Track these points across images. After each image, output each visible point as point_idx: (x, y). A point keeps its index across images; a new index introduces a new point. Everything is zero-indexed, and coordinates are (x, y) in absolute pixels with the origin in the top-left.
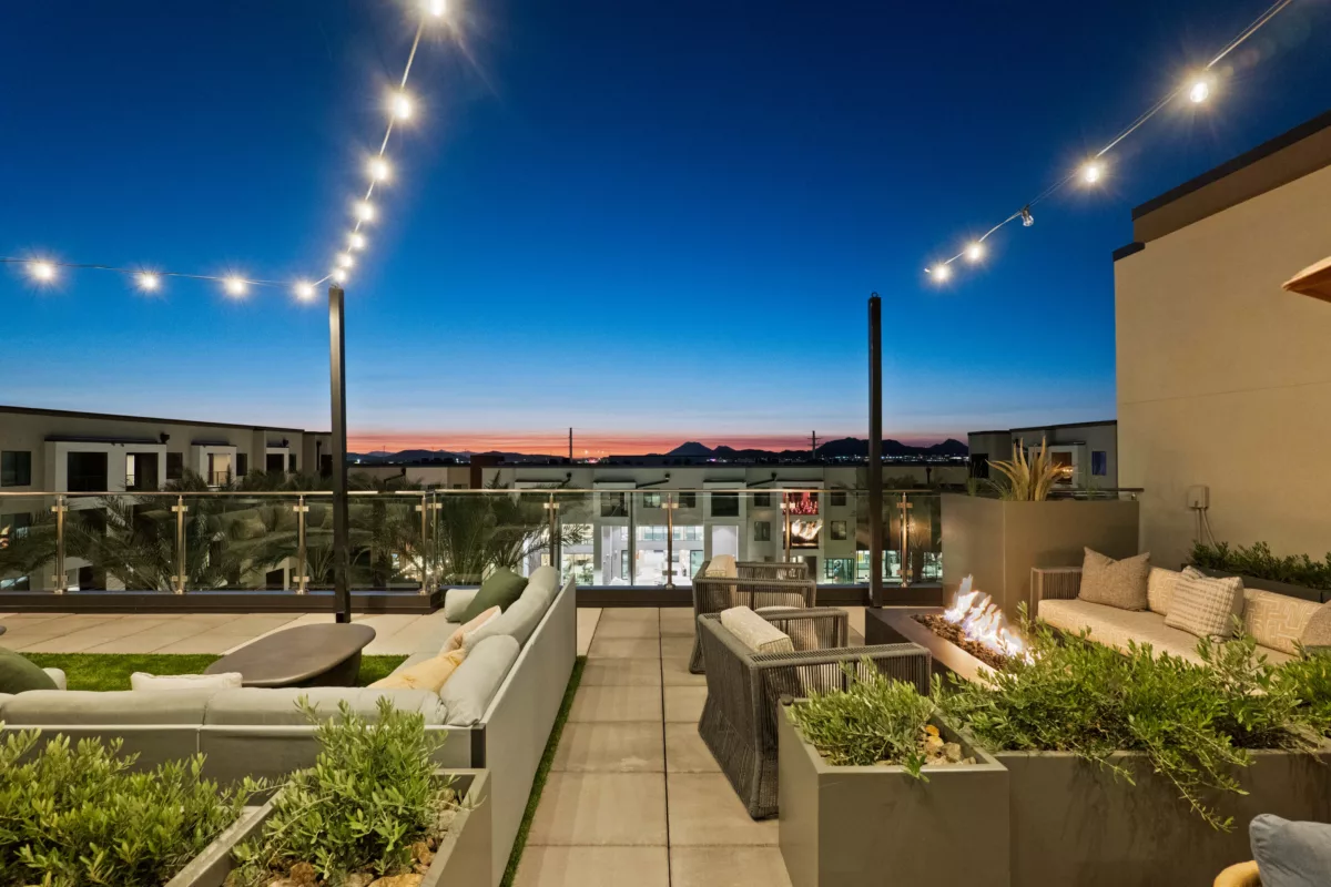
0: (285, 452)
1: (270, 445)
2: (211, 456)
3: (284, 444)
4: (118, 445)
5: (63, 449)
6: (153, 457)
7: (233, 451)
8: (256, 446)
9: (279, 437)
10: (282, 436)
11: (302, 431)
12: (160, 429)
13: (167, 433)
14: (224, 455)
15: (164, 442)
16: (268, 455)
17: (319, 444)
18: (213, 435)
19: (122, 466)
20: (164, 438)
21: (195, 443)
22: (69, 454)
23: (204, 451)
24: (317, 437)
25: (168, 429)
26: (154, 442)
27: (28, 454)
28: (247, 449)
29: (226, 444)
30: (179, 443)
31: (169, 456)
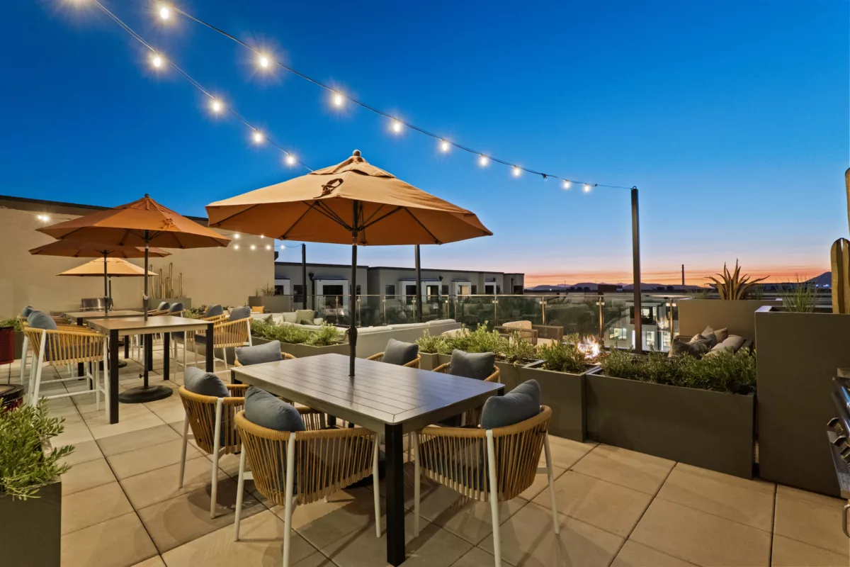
0: (494, 284)
1: (487, 281)
2: (461, 287)
3: (494, 280)
4: (424, 282)
5: (405, 284)
6: (437, 287)
7: (470, 284)
8: (481, 283)
9: (492, 276)
10: (493, 276)
11: (502, 273)
12: (439, 274)
13: (442, 276)
14: (467, 286)
15: (441, 281)
16: (486, 286)
17: (512, 280)
19: (426, 292)
20: (441, 279)
21: (453, 281)
22: (407, 286)
23: (457, 284)
24: (511, 276)
25: (442, 274)
26: (437, 280)
27: (393, 286)
28: (476, 283)
29: (467, 281)
30: (446, 281)
31: (443, 286)
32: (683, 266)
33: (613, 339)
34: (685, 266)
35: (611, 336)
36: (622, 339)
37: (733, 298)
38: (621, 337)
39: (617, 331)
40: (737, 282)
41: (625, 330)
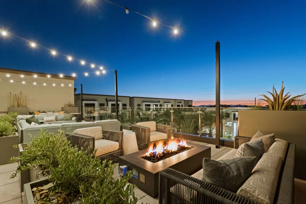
1: (178, 103)
2: (167, 105)
3: (180, 103)
4: (152, 103)
5: (144, 103)
6: (158, 105)
7: (171, 104)
8: (175, 102)
9: (180, 101)
11: (184, 100)
12: (158, 100)
14: (169, 105)
15: (159, 102)
16: (177, 105)
17: (188, 103)
18: (167, 101)
19: (153, 107)
21: (164, 103)
22: (145, 105)
23: (166, 104)
24: (188, 101)
25: (160, 100)
26: (157, 102)
27: (140, 104)
28: (173, 104)
29: (170, 103)
30: (161, 103)
31: (160, 105)
32: (255, 98)
33: (226, 126)
34: (256, 98)
35: (226, 125)
36: (230, 126)
37: (278, 109)
38: (229, 126)
39: (228, 123)
40: (282, 98)
41: (231, 123)
